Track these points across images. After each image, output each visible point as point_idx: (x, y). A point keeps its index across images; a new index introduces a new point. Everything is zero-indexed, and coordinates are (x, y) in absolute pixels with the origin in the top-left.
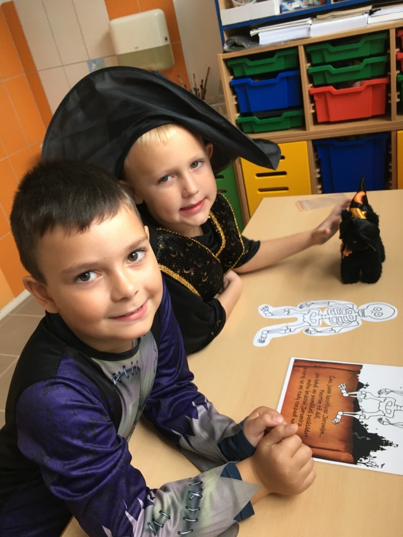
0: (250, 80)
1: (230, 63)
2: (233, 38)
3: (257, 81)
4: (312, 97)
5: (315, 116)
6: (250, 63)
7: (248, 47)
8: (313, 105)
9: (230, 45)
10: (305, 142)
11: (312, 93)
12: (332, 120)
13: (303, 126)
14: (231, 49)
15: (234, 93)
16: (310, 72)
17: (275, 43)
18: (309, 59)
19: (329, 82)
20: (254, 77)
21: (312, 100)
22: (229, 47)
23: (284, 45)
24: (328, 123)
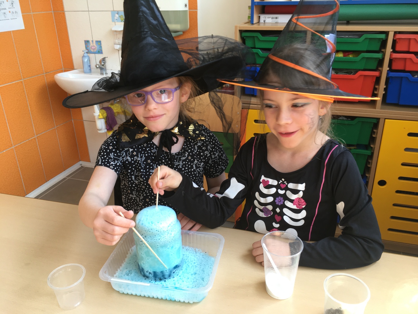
1: (244, 34)
6: (261, 38)
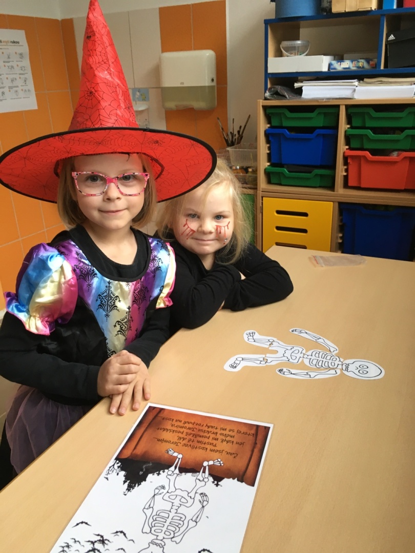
0: (287, 131)
1: (268, 111)
2: (277, 87)
3: (293, 134)
4: (346, 158)
5: (346, 178)
6: (289, 114)
7: (289, 98)
8: (345, 167)
9: (272, 93)
10: (332, 203)
11: (346, 154)
12: (363, 186)
13: (332, 187)
14: (272, 97)
15: (268, 141)
16: (348, 133)
17: (317, 98)
18: (349, 121)
19: (366, 147)
20: (290, 129)
21: (346, 163)
22: (271, 94)
23: (325, 102)
24: (358, 188)
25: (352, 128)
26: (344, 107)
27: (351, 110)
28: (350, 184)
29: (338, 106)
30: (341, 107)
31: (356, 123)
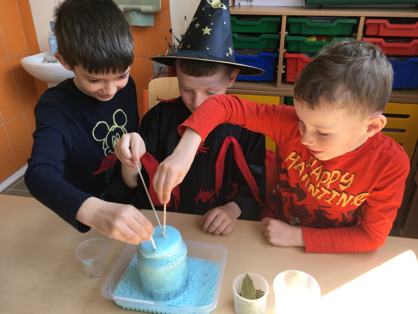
8: (284, 66)
11: (286, 57)
16: (287, 39)
19: (303, 50)
21: (285, 63)
25: (290, 34)
26: (286, 17)
27: (291, 20)
28: (288, 80)
29: (281, 17)
30: (283, 17)
31: (293, 30)
